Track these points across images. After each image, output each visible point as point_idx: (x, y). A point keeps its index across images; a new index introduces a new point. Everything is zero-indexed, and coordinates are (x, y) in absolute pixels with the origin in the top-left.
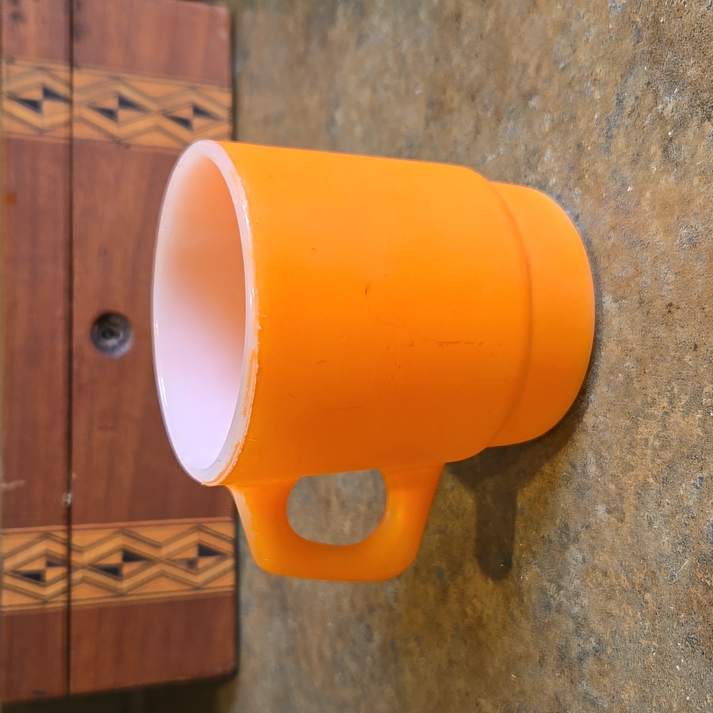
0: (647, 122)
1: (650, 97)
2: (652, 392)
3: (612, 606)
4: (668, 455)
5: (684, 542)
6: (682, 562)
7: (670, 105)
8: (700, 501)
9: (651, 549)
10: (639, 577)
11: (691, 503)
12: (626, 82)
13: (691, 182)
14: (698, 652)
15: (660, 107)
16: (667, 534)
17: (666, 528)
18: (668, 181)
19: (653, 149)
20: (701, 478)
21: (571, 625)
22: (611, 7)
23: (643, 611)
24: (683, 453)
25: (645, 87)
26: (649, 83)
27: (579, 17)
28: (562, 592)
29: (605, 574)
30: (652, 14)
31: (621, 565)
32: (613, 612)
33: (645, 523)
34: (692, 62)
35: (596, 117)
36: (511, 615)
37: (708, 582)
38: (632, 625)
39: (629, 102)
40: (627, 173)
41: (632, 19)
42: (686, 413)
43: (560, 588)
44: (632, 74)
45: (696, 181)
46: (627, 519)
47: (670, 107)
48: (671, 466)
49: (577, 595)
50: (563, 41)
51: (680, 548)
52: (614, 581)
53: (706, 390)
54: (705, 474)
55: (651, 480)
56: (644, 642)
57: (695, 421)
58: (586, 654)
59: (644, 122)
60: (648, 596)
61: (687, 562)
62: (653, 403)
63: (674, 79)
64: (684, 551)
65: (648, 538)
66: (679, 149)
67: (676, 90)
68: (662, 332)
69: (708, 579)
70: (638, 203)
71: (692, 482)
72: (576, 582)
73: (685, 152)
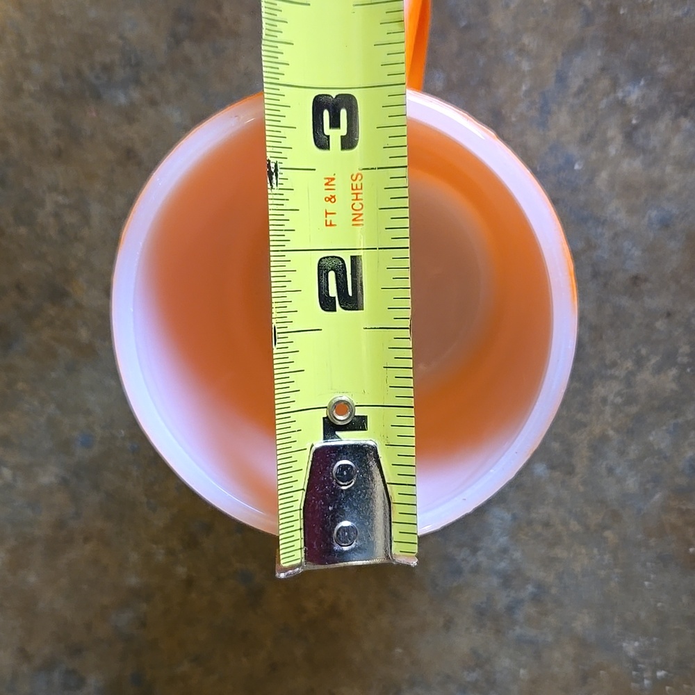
0: (602, 106)
1: (604, 83)
2: (611, 355)
3: (559, 552)
4: (634, 409)
7: (634, 94)
8: (674, 443)
9: (612, 492)
11: (663, 446)
12: (570, 61)
13: (663, 170)
15: (620, 94)
16: (632, 476)
17: (631, 471)
18: (632, 166)
19: (611, 133)
20: (675, 424)
23: (602, 547)
25: (598, 71)
26: (604, 69)
28: (479, 553)
29: (546, 524)
32: (558, 555)
33: (604, 471)
35: (524, 88)
37: (684, 507)
38: (586, 562)
39: (576, 83)
40: (573, 150)
42: (659, 370)
43: (475, 551)
44: (578, 55)
45: (669, 169)
46: (578, 471)
47: (634, 96)
49: (505, 551)
51: (649, 486)
52: (561, 528)
54: (680, 420)
55: (611, 433)
56: (602, 573)
57: (668, 377)
58: (519, 602)
60: (608, 534)
61: (657, 496)
62: (614, 365)
63: (638, 71)
65: (607, 483)
66: (647, 136)
67: (643, 82)
68: (625, 302)
69: (683, 504)
70: (591, 181)
72: (503, 540)
73: (655, 141)
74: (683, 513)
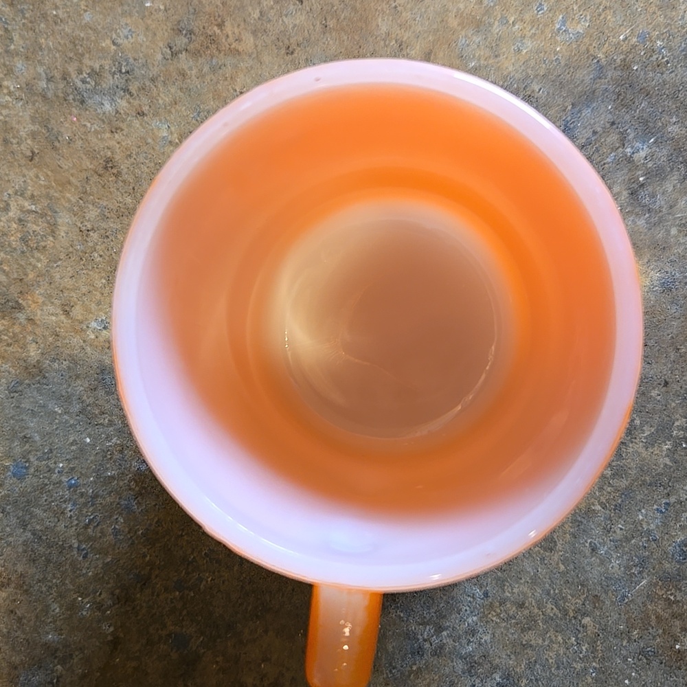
0: (609, 160)
1: (613, 138)
3: (531, 637)
4: (624, 483)
5: (643, 563)
6: (637, 583)
7: (642, 152)
8: (665, 524)
9: (594, 574)
10: (573, 603)
11: (652, 526)
12: (580, 111)
13: (668, 231)
14: (655, 664)
15: (629, 150)
16: (618, 558)
17: (617, 552)
20: (667, 504)
21: (460, 666)
22: (559, 29)
23: (580, 636)
24: (645, 480)
25: (608, 125)
26: (613, 123)
27: (503, 20)
28: (445, 633)
29: (521, 606)
30: (622, 57)
31: (548, 594)
32: (532, 643)
33: (587, 551)
34: (674, 120)
37: (672, 598)
38: (561, 652)
41: (592, 52)
42: (651, 442)
43: (439, 629)
44: (588, 107)
45: (674, 231)
46: (559, 546)
47: (642, 154)
48: (627, 493)
49: (473, 632)
50: (477, 39)
51: (635, 570)
52: (536, 611)
53: (677, 424)
54: (672, 499)
55: (598, 507)
56: (578, 666)
57: (661, 451)
59: (603, 159)
60: (586, 620)
61: (644, 582)
63: (647, 129)
64: (640, 572)
65: (589, 564)
66: (653, 196)
67: (652, 140)
69: (671, 594)
71: (655, 507)
72: (472, 619)
73: (660, 201)
74: (670, 603)
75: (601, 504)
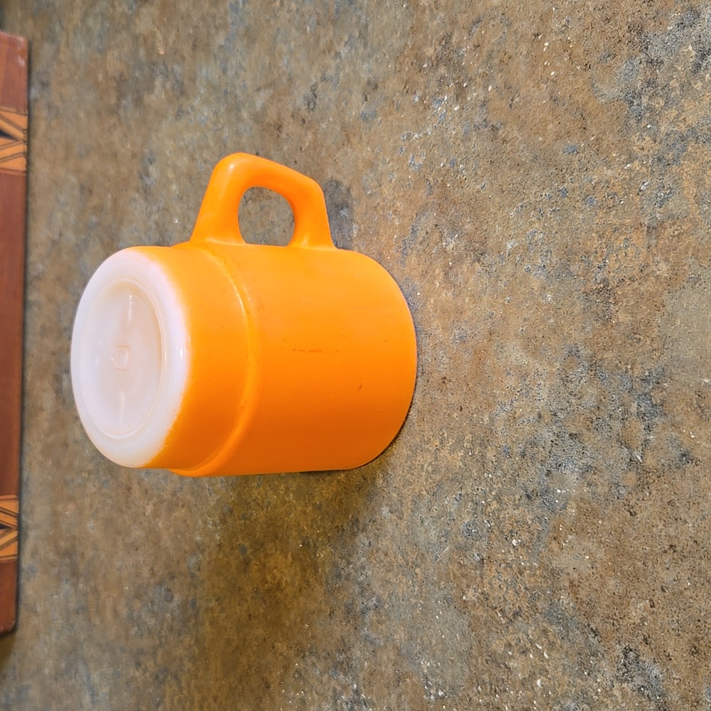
0: (434, 251)
1: (437, 235)
2: (428, 434)
3: (390, 575)
4: (438, 477)
5: (447, 535)
6: (444, 549)
7: (451, 244)
8: (459, 509)
9: (422, 539)
10: (412, 558)
11: (452, 510)
12: (420, 219)
13: (464, 300)
14: (452, 607)
15: (444, 244)
16: (434, 529)
17: (434, 525)
18: (447, 295)
19: (437, 271)
20: (460, 495)
21: (357, 589)
22: (411, 163)
23: (414, 580)
24: (449, 477)
25: (434, 227)
26: (437, 225)
27: (384, 162)
28: (351, 566)
29: (386, 555)
30: (442, 178)
31: (399, 549)
32: (391, 580)
33: (419, 522)
34: (469, 220)
35: (395, 237)
36: (307, 582)
37: (462, 562)
38: (405, 590)
39: (421, 235)
40: (417, 283)
41: (426, 177)
42: (452, 451)
43: (349, 563)
44: (424, 215)
45: (467, 300)
46: (405, 517)
47: (451, 246)
48: (439, 485)
49: (364, 568)
50: (371, 175)
51: (443, 539)
52: (393, 559)
53: (467, 438)
54: (463, 492)
55: (424, 493)
56: (413, 601)
57: (458, 457)
58: (368, 609)
59: (431, 251)
60: (418, 570)
61: (447, 548)
62: (429, 442)
63: (455, 228)
64: (446, 541)
65: (420, 531)
66: (456, 275)
67: (457, 236)
68: (437, 395)
69: (462, 560)
70: (425, 305)
71: (454, 496)
72: (363, 559)
73: (460, 279)
74: (462, 566)
75: (426, 490)
